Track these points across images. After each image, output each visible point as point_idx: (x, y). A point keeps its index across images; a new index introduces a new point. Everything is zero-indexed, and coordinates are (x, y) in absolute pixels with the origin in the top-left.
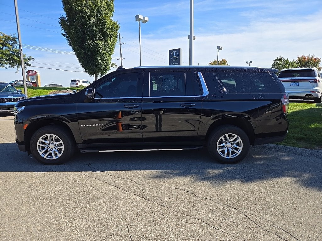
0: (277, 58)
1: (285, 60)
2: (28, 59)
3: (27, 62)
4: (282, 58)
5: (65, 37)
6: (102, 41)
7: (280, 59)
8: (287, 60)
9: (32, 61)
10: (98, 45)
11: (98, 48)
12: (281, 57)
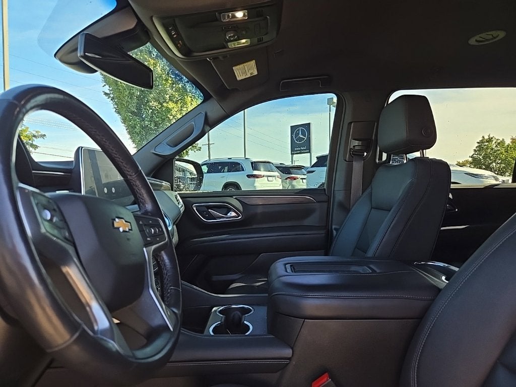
0: (483, 137)
1: (499, 141)
2: (34, 136)
3: (30, 142)
4: (492, 138)
5: (108, 98)
6: (176, 103)
7: (490, 140)
8: (503, 142)
9: (41, 139)
10: (169, 110)
11: (169, 116)
12: (491, 136)
